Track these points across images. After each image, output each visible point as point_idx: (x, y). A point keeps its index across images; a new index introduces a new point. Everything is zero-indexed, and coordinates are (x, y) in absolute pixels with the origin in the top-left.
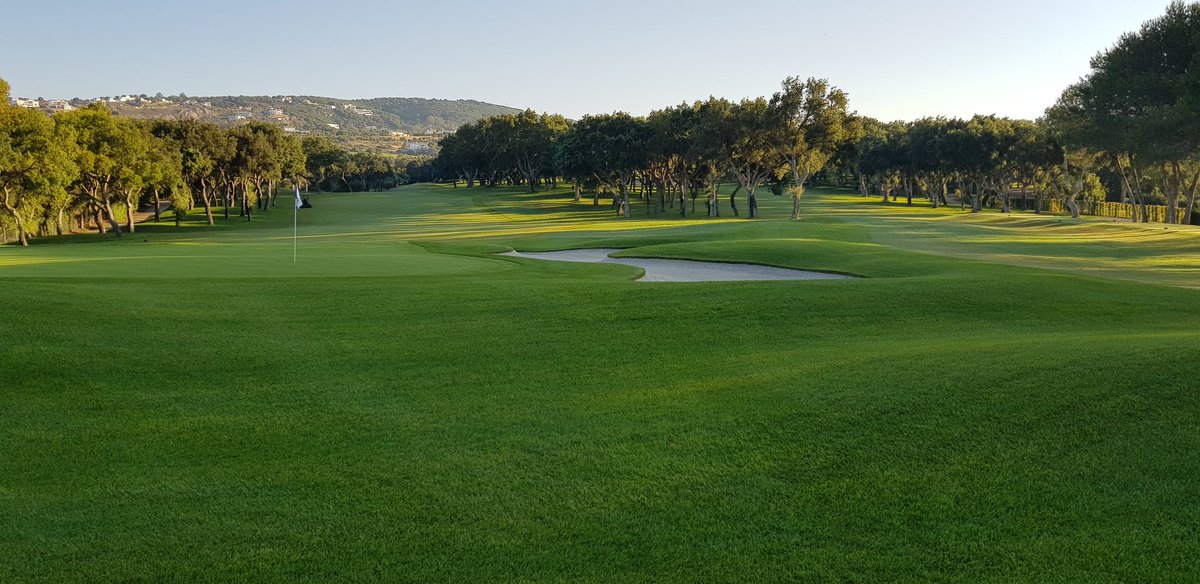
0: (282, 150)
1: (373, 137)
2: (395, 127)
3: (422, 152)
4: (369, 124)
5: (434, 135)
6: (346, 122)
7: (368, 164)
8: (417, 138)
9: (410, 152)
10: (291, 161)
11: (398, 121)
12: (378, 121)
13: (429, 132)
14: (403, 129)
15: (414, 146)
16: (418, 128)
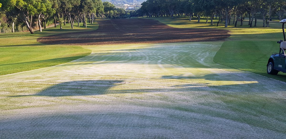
0: (97, 4)
1: (120, 5)
2: (125, 3)
3: (132, 9)
4: (119, 2)
5: (135, 5)
6: (114, 2)
7: (120, 11)
8: (131, 6)
9: (129, 9)
10: (99, 7)
11: (126, 2)
12: (121, 2)
13: (134, 4)
14: (127, 4)
15: (130, 8)
16: (131, 3)
